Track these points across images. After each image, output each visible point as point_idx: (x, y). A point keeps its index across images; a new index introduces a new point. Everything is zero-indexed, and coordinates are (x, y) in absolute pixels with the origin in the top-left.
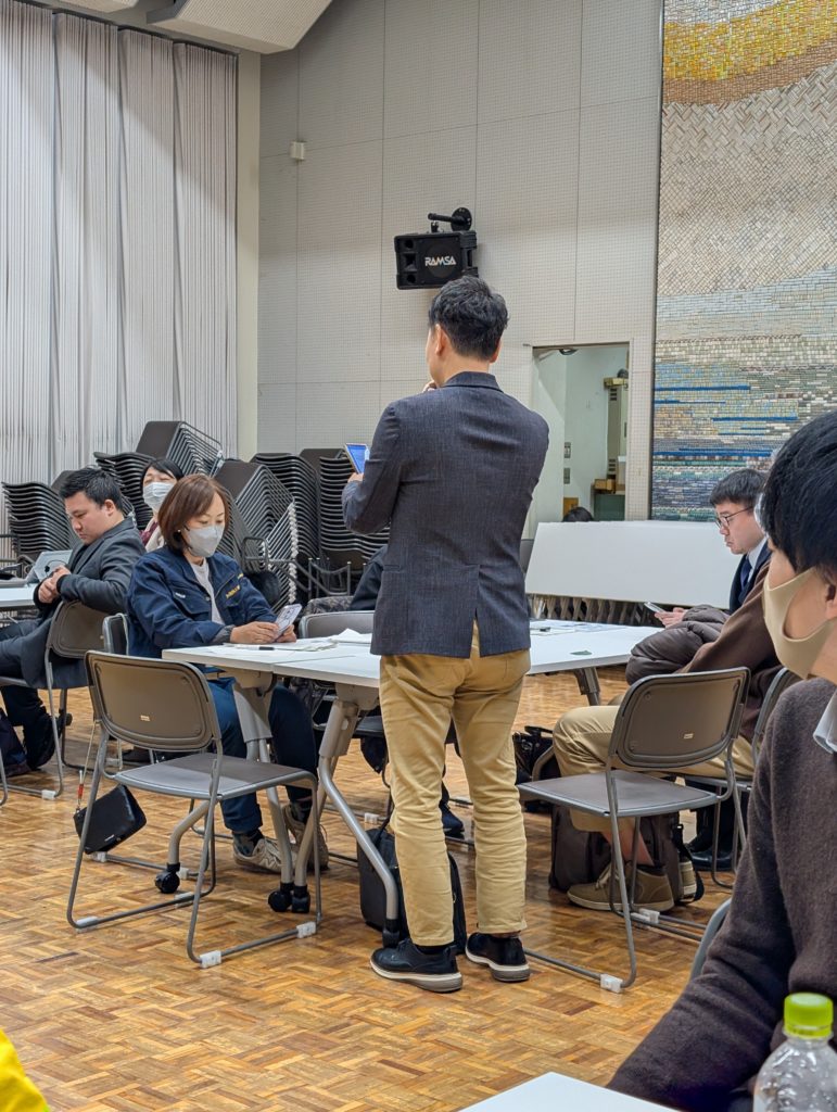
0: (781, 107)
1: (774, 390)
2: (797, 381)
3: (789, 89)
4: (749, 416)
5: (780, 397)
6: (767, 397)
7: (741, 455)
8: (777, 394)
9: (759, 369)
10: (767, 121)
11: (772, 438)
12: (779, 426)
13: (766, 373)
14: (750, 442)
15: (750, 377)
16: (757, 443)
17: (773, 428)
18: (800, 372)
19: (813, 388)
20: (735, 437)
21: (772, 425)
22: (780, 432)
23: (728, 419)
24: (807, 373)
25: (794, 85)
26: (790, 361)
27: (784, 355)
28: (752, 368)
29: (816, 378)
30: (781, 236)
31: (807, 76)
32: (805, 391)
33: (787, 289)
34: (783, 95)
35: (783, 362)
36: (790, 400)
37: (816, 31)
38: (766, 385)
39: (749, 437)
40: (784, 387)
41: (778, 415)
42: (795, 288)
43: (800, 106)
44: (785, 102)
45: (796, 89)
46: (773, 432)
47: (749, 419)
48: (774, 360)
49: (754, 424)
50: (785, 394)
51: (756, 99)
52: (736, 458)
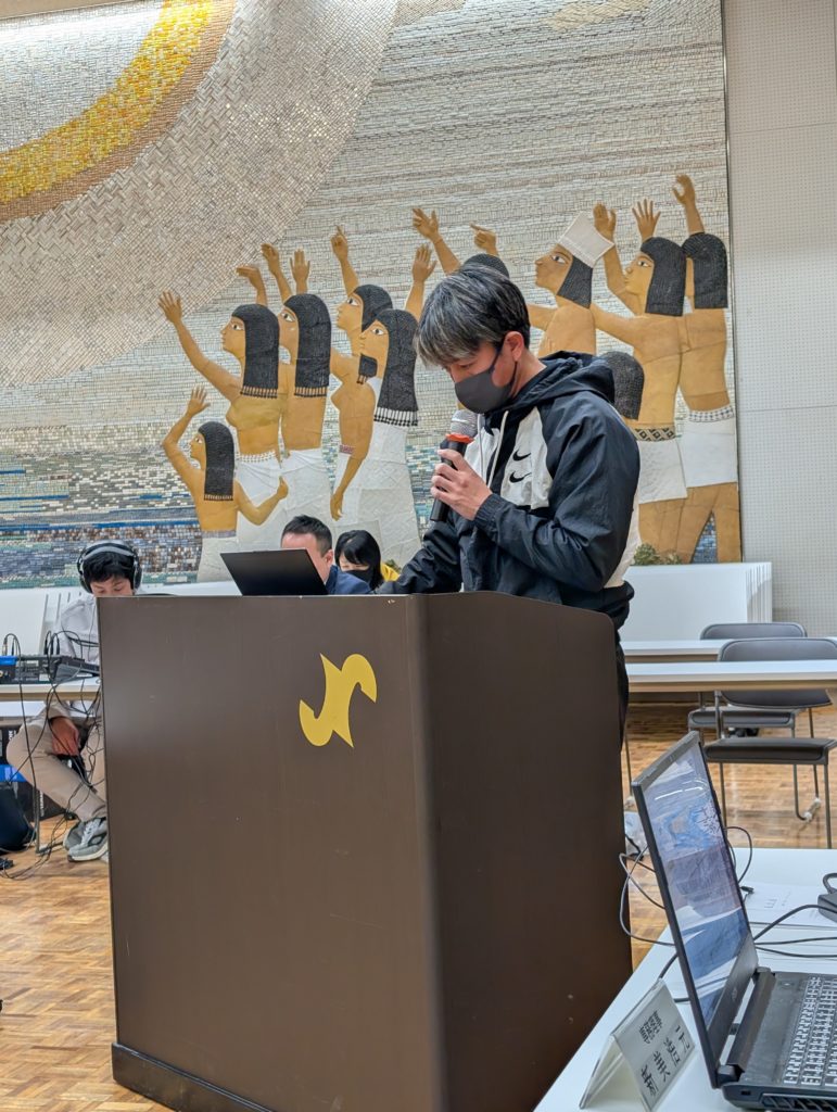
0: (33, 232)
1: (46, 472)
2: (66, 465)
3: (39, 219)
4: (27, 496)
5: (52, 478)
6: (41, 479)
7: (22, 530)
8: (49, 476)
9: (32, 455)
10: (21, 245)
11: (48, 514)
12: (53, 504)
13: (39, 459)
14: (29, 518)
15: (25, 462)
16: (36, 519)
17: (47, 506)
18: (67, 457)
19: (80, 470)
20: (16, 515)
21: (47, 503)
22: (54, 509)
23: (8, 499)
24: (73, 458)
25: (43, 215)
26: (58, 448)
27: (52, 443)
28: (26, 455)
29: (82, 462)
30: (42, 342)
31: (54, 208)
32: (74, 473)
33: (51, 387)
34: (34, 223)
35: (52, 450)
36: (62, 481)
37: (59, 170)
38: (40, 469)
39: (28, 514)
40: (54, 470)
41: (52, 494)
42: (58, 386)
43: (49, 233)
44: (36, 229)
45: (45, 218)
46: (49, 508)
47: (26, 498)
48: (44, 448)
49: (30, 502)
50: (56, 475)
51: (11, 225)
52: (18, 532)
